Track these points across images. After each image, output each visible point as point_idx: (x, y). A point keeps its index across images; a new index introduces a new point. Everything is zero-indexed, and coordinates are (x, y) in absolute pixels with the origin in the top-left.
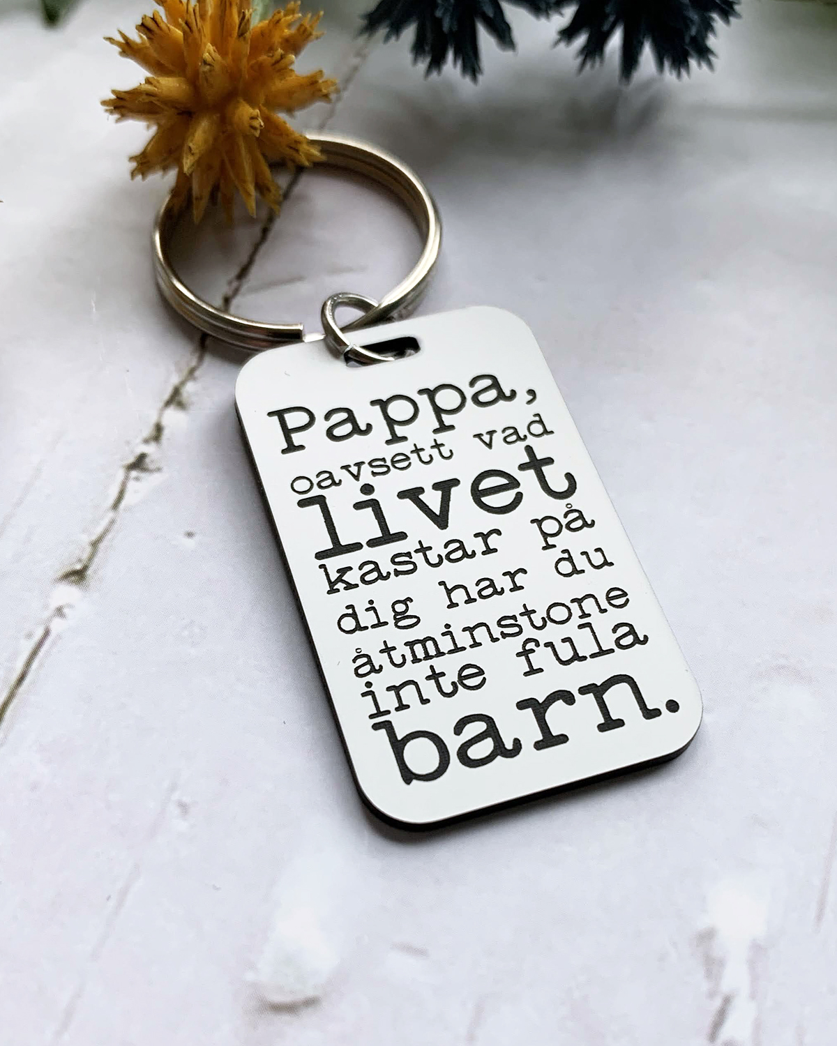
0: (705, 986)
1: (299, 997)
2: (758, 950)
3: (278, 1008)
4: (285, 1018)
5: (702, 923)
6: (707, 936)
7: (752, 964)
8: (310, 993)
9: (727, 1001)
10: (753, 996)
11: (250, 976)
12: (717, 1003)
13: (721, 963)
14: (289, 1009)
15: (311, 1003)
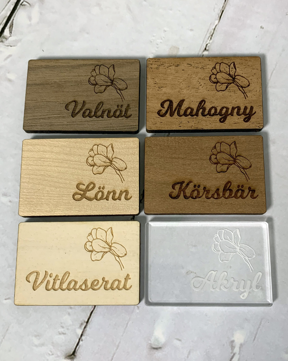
0: (231, 351)
1: (158, 347)
2: (241, 345)
3: (154, 348)
4: (155, 350)
5: (232, 339)
6: (233, 341)
7: (240, 348)
8: (160, 346)
9: (234, 354)
10: (239, 354)
11: (150, 342)
12: (232, 354)
13: (234, 347)
14: (156, 349)
15: (160, 348)
